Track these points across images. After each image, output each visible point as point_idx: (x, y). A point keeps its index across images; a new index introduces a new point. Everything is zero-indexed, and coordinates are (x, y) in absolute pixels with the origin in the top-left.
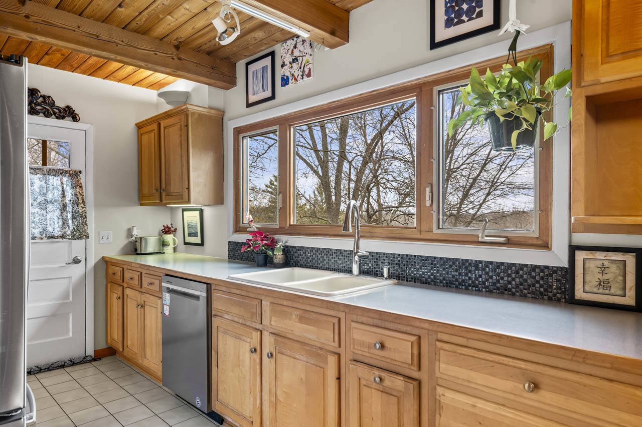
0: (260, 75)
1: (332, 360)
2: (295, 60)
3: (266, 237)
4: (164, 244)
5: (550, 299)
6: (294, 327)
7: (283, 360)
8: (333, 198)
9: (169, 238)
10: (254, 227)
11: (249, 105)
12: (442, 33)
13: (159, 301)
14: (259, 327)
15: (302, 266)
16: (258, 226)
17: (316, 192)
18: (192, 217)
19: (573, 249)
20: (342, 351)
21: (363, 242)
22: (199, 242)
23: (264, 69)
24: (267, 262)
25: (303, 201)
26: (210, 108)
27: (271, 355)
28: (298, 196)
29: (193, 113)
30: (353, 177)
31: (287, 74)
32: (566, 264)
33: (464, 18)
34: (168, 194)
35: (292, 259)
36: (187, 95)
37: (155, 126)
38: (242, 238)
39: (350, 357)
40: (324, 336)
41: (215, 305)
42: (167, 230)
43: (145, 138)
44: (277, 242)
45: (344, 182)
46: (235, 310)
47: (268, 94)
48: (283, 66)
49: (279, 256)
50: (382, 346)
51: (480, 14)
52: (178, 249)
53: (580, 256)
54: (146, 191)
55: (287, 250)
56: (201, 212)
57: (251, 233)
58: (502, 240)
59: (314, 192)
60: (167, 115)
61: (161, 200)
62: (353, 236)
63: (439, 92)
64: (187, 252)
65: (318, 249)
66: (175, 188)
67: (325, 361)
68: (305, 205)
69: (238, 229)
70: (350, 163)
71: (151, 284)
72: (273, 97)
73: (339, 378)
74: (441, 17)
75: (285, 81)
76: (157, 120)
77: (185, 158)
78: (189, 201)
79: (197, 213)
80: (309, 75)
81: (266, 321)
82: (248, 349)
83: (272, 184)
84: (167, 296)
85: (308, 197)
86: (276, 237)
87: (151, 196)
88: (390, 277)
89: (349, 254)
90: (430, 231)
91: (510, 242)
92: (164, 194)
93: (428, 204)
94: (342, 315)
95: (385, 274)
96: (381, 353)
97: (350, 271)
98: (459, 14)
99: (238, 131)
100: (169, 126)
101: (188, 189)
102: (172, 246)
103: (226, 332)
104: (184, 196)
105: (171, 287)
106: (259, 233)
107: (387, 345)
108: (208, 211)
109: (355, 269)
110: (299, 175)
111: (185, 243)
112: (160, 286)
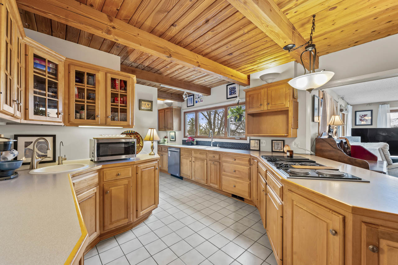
0: (190, 100)
1: (206, 161)
2: (199, 97)
3: (192, 139)
4: (165, 141)
5: (247, 150)
6: (199, 155)
7: (196, 162)
8: (213, 127)
9: (166, 139)
10: (189, 136)
11: (188, 107)
12: (229, 96)
13: (167, 154)
14: (191, 156)
15: (200, 145)
16: (190, 136)
17: (207, 125)
18: (172, 134)
19: (250, 140)
20: (207, 159)
21: (213, 139)
22: (174, 140)
23: (191, 98)
24: (192, 144)
25: (201, 128)
26: (178, 107)
27: (194, 162)
28: (200, 126)
29: (174, 109)
30: (220, 119)
31: (197, 100)
32: (249, 143)
33: (233, 94)
34: (167, 128)
35: (198, 143)
36: (172, 103)
37: (164, 111)
38: (186, 139)
39: (209, 160)
40: (204, 156)
41: (181, 153)
42: (166, 137)
43: (161, 114)
44: (195, 140)
45: (216, 121)
46: (186, 153)
47: (193, 104)
48: (196, 98)
49: (195, 143)
50: (214, 157)
51: (235, 94)
52: (168, 142)
53: (251, 141)
54: (161, 127)
55: (197, 142)
56: (175, 132)
57: (188, 138)
58: (239, 138)
59: (206, 124)
60: (167, 109)
61: (165, 129)
62: (211, 138)
63: (229, 108)
64: (171, 143)
65: (204, 141)
66: (169, 127)
67: (204, 161)
68: (203, 129)
69: (185, 137)
70: (218, 115)
71: (165, 150)
72: (194, 105)
73: (207, 164)
74: (229, 93)
75: (196, 102)
76: (164, 110)
77: (172, 120)
78: (173, 130)
79: (174, 133)
80: (202, 101)
81: (193, 155)
82: (189, 161)
83: (190, 121)
84: (169, 152)
85: (204, 127)
86: (194, 139)
87: (162, 128)
88: (219, 147)
89: (211, 142)
90: (227, 137)
91: (241, 139)
92: (166, 128)
93: (226, 131)
94: (207, 152)
95: (218, 146)
96: (214, 158)
97: (211, 146)
98: (232, 93)
99: (185, 113)
100: (168, 111)
101: (173, 127)
102: (167, 141)
103: (184, 158)
104: (171, 129)
105: (170, 150)
106: (190, 137)
107: (215, 156)
108: (177, 132)
109: (212, 145)
110: (200, 119)
111: (170, 141)
112: (168, 150)
